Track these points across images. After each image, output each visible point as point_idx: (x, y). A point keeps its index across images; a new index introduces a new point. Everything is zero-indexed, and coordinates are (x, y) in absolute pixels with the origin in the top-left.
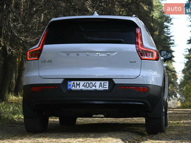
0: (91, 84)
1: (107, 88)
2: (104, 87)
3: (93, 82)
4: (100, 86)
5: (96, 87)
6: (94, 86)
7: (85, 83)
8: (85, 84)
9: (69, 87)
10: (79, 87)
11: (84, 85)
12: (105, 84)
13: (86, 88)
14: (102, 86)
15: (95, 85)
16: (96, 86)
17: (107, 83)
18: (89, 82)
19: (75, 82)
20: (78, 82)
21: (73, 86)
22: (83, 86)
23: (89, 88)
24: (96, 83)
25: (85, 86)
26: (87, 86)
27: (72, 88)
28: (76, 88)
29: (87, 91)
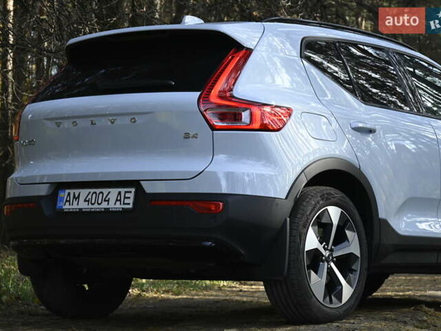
0: (101, 195)
1: (129, 204)
2: (124, 204)
3: (105, 191)
4: (117, 200)
5: (108, 204)
6: (105, 201)
7: (90, 193)
8: (90, 197)
9: (59, 204)
10: (78, 204)
11: (87, 199)
12: (127, 195)
13: (90, 206)
14: (120, 200)
15: (107, 199)
16: (108, 201)
17: (131, 192)
18: (98, 191)
19: (72, 192)
20: (77, 192)
21: (67, 201)
22: (85, 201)
23: (96, 206)
24: (109, 192)
25: (88, 201)
26: (93, 202)
27: (64, 207)
28: (71, 207)
29: (90, 212)
